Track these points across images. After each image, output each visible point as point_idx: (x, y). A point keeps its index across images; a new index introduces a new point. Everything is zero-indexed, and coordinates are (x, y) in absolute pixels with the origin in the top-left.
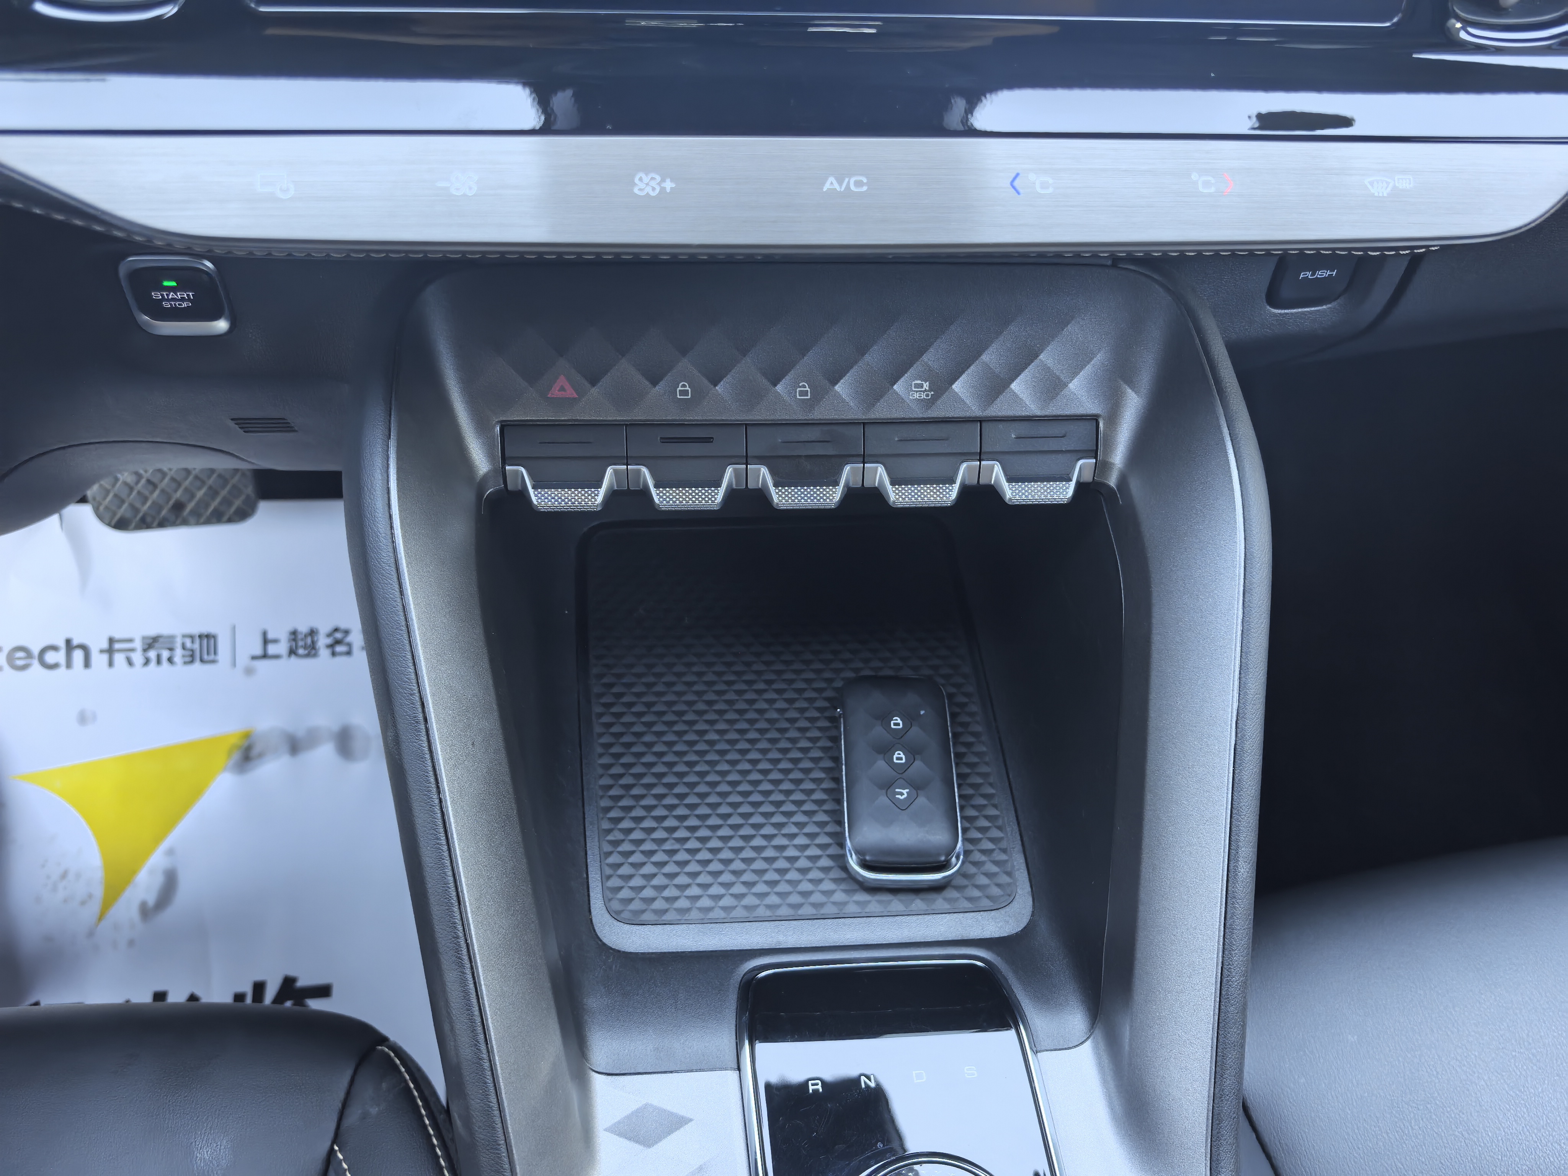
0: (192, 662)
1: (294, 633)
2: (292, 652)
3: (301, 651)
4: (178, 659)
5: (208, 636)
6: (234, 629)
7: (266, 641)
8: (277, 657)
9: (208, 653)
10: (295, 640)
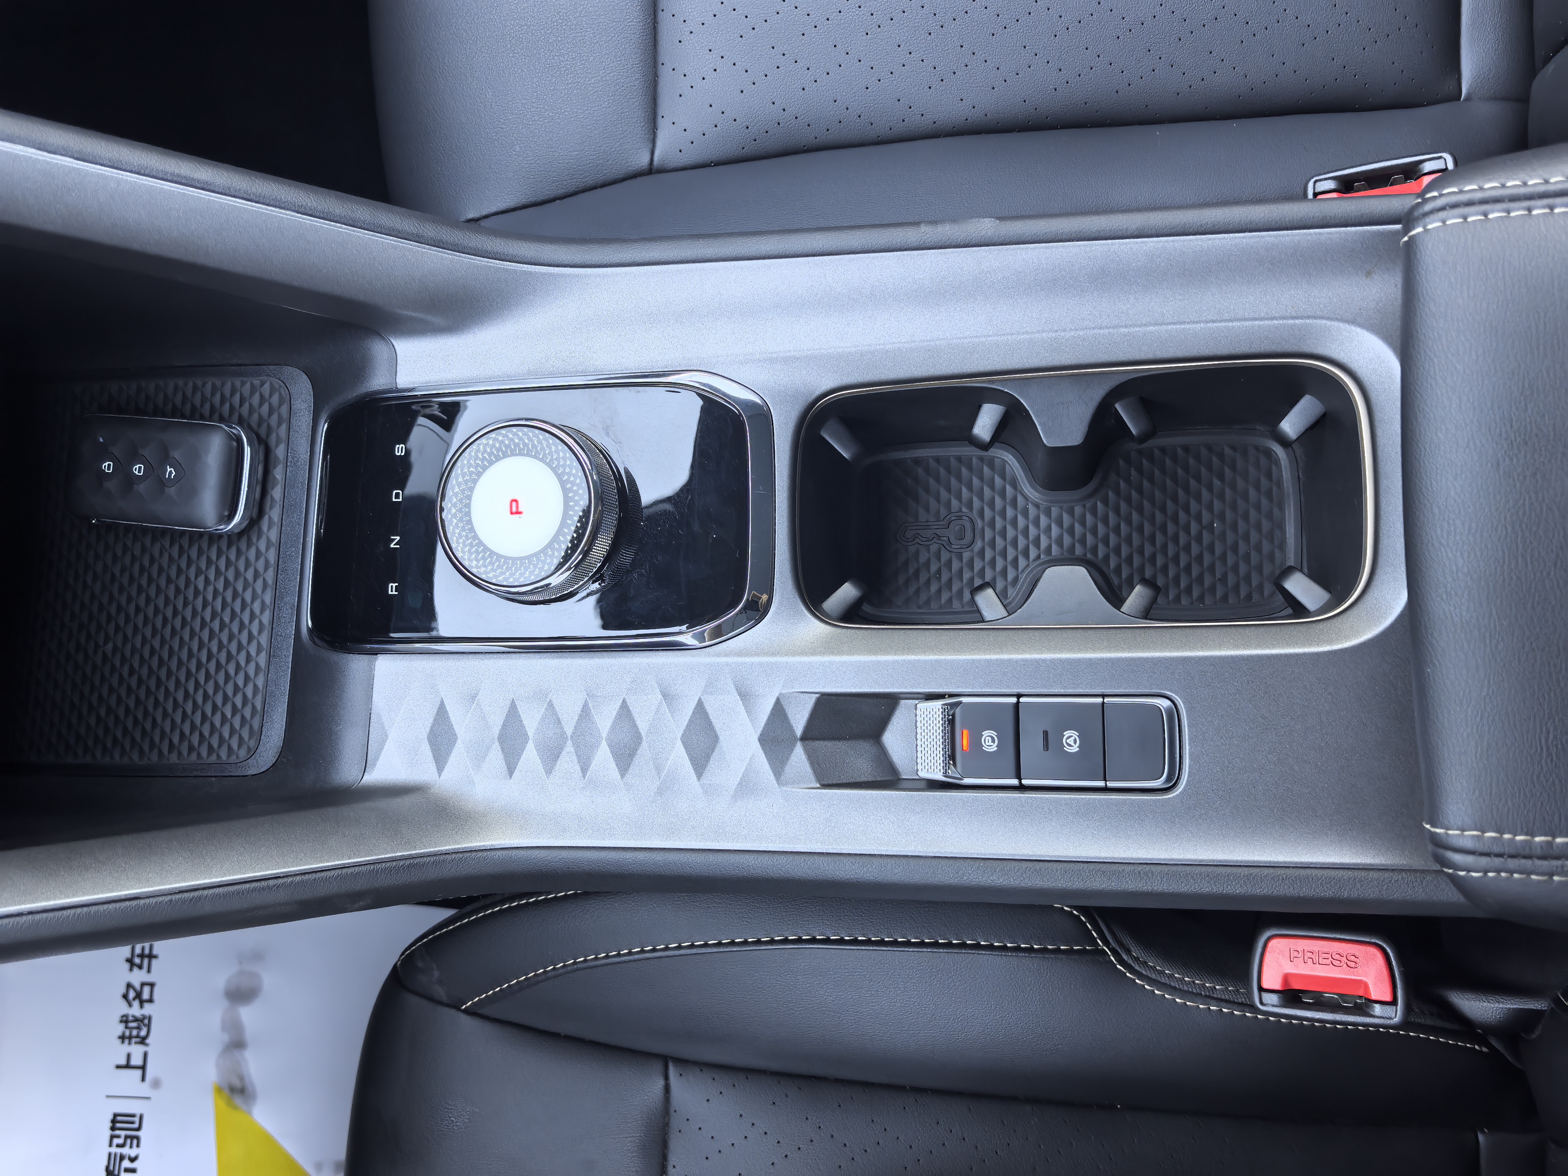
0: (138, 1138)
1: (122, 1038)
2: (143, 1041)
3: (143, 1033)
4: (133, 1153)
5: (114, 1121)
6: (108, 1096)
7: (128, 1066)
8: (145, 1055)
9: (133, 1123)
10: (130, 1037)
